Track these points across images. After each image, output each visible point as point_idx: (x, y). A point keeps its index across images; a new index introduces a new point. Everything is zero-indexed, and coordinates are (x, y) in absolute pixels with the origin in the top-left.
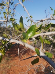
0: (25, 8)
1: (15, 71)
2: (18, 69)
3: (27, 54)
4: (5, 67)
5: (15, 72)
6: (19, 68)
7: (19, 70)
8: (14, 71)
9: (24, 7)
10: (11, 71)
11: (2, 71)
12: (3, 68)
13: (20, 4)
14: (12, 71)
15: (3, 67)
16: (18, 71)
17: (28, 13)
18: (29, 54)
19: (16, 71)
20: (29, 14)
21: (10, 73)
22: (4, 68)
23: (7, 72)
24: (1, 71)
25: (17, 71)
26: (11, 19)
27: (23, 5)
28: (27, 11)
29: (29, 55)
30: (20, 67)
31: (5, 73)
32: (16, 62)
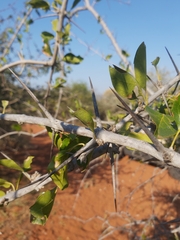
0: (104, 25)
1: (56, 230)
2: (66, 226)
3: (96, 176)
4: (24, 216)
5: (56, 237)
6: (71, 224)
7: (72, 229)
8: (53, 232)
9: (99, 21)
10: (43, 231)
11: (16, 230)
12: (19, 221)
13: (87, 9)
14: (46, 230)
15: (18, 218)
16: (68, 231)
17: (114, 41)
18: (103, 178)
19: (59, 232)
20: (116, 45)
21: (40, 237)
22: (23, 222)
23: (30, 233)
24: (12, 229)
25: (63, 233)
26: (68, 58)
27: (96, 15)
28: (110, 34)
29: (103, 181)
30: (75, 221)
31: (25, 237)
32: (61, 201)
